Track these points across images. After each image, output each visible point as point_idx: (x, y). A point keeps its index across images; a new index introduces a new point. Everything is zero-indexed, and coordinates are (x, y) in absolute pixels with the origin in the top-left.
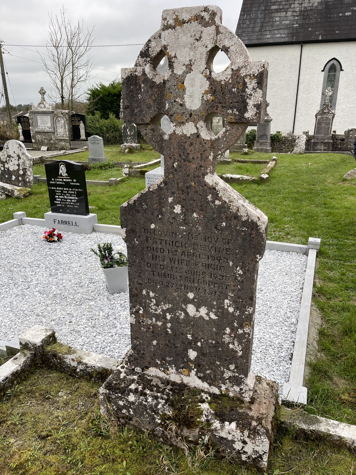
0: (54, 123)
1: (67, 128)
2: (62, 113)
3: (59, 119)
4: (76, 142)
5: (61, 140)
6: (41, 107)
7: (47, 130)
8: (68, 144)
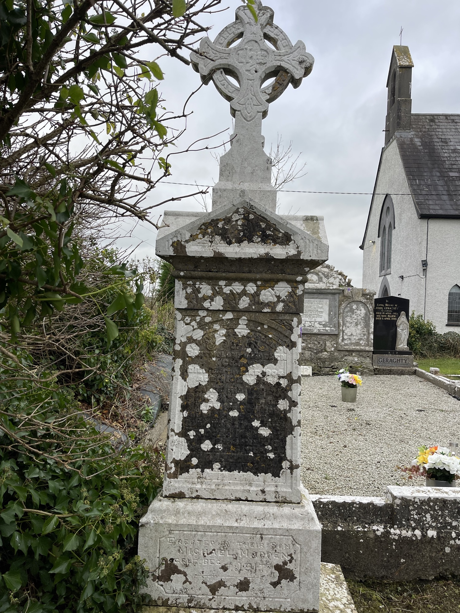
0: (339, 315)
1: (372, 325)
2: (364, 295)
3: (354, 307)
4: (389, 357)
5: (350, 352)
6: (310, 281)
8: (368, 360)
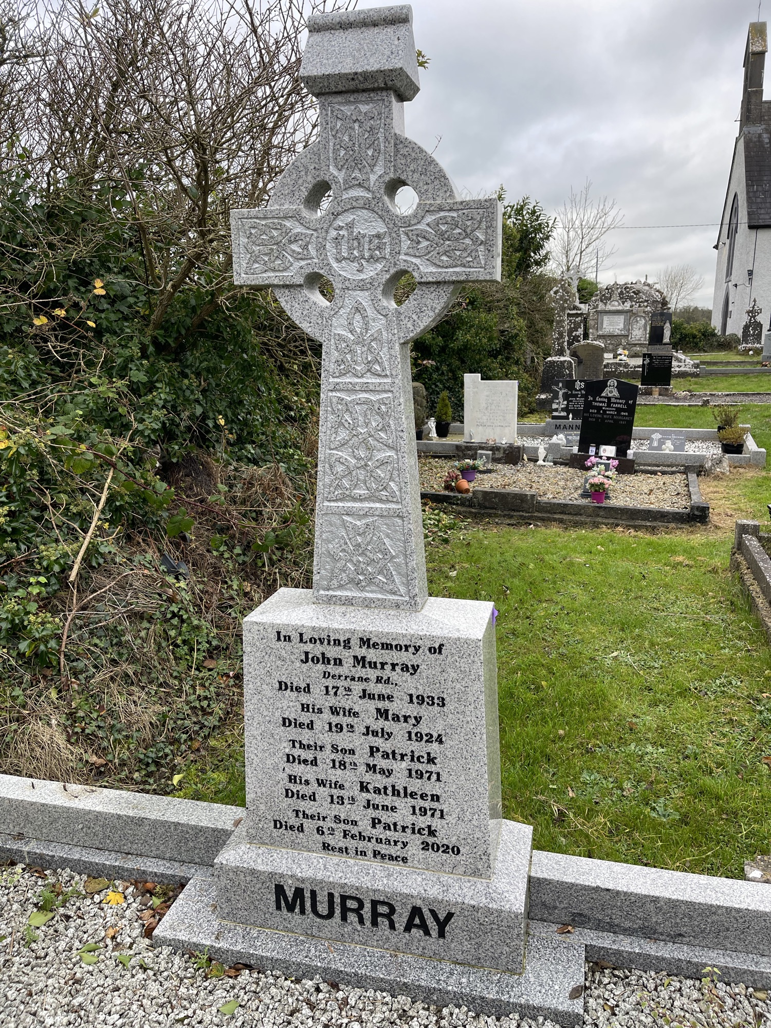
0: (628, 325)
1: (648, 329)
2: (644, 312)
3: (639, 319)
5: (635, 345)
6: (613, 306)
7: (617, 332)
8: (645, 349)
